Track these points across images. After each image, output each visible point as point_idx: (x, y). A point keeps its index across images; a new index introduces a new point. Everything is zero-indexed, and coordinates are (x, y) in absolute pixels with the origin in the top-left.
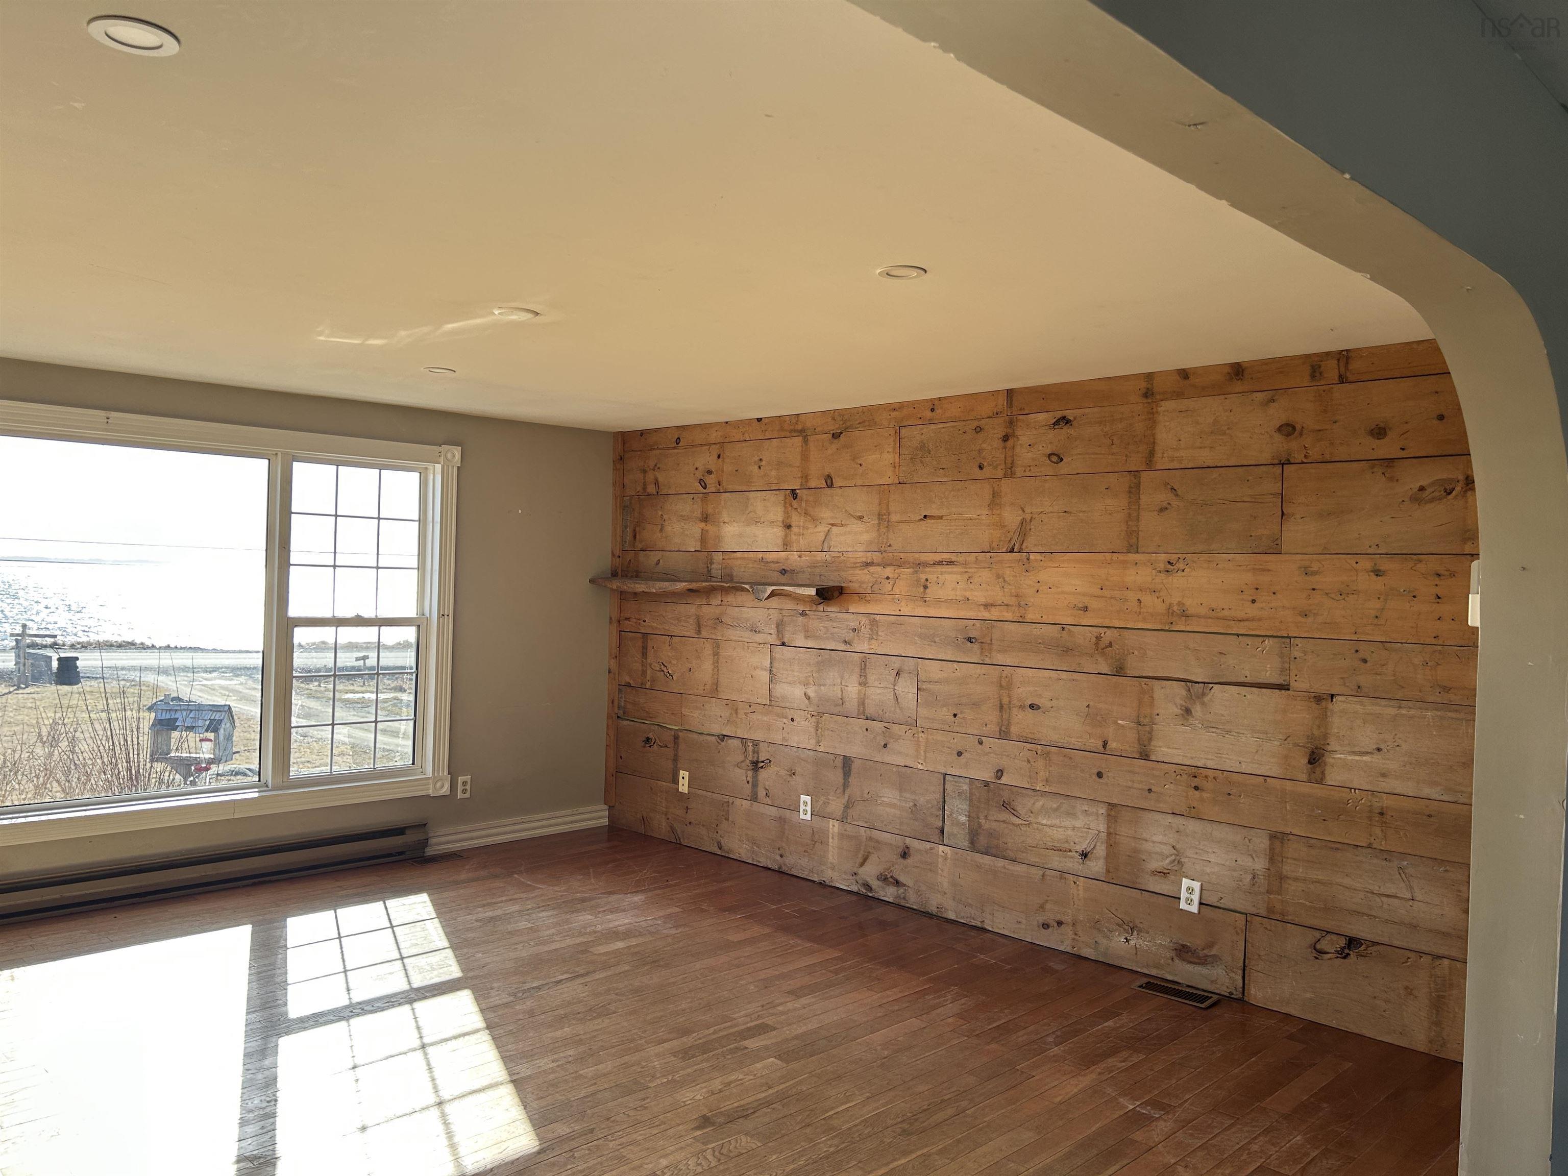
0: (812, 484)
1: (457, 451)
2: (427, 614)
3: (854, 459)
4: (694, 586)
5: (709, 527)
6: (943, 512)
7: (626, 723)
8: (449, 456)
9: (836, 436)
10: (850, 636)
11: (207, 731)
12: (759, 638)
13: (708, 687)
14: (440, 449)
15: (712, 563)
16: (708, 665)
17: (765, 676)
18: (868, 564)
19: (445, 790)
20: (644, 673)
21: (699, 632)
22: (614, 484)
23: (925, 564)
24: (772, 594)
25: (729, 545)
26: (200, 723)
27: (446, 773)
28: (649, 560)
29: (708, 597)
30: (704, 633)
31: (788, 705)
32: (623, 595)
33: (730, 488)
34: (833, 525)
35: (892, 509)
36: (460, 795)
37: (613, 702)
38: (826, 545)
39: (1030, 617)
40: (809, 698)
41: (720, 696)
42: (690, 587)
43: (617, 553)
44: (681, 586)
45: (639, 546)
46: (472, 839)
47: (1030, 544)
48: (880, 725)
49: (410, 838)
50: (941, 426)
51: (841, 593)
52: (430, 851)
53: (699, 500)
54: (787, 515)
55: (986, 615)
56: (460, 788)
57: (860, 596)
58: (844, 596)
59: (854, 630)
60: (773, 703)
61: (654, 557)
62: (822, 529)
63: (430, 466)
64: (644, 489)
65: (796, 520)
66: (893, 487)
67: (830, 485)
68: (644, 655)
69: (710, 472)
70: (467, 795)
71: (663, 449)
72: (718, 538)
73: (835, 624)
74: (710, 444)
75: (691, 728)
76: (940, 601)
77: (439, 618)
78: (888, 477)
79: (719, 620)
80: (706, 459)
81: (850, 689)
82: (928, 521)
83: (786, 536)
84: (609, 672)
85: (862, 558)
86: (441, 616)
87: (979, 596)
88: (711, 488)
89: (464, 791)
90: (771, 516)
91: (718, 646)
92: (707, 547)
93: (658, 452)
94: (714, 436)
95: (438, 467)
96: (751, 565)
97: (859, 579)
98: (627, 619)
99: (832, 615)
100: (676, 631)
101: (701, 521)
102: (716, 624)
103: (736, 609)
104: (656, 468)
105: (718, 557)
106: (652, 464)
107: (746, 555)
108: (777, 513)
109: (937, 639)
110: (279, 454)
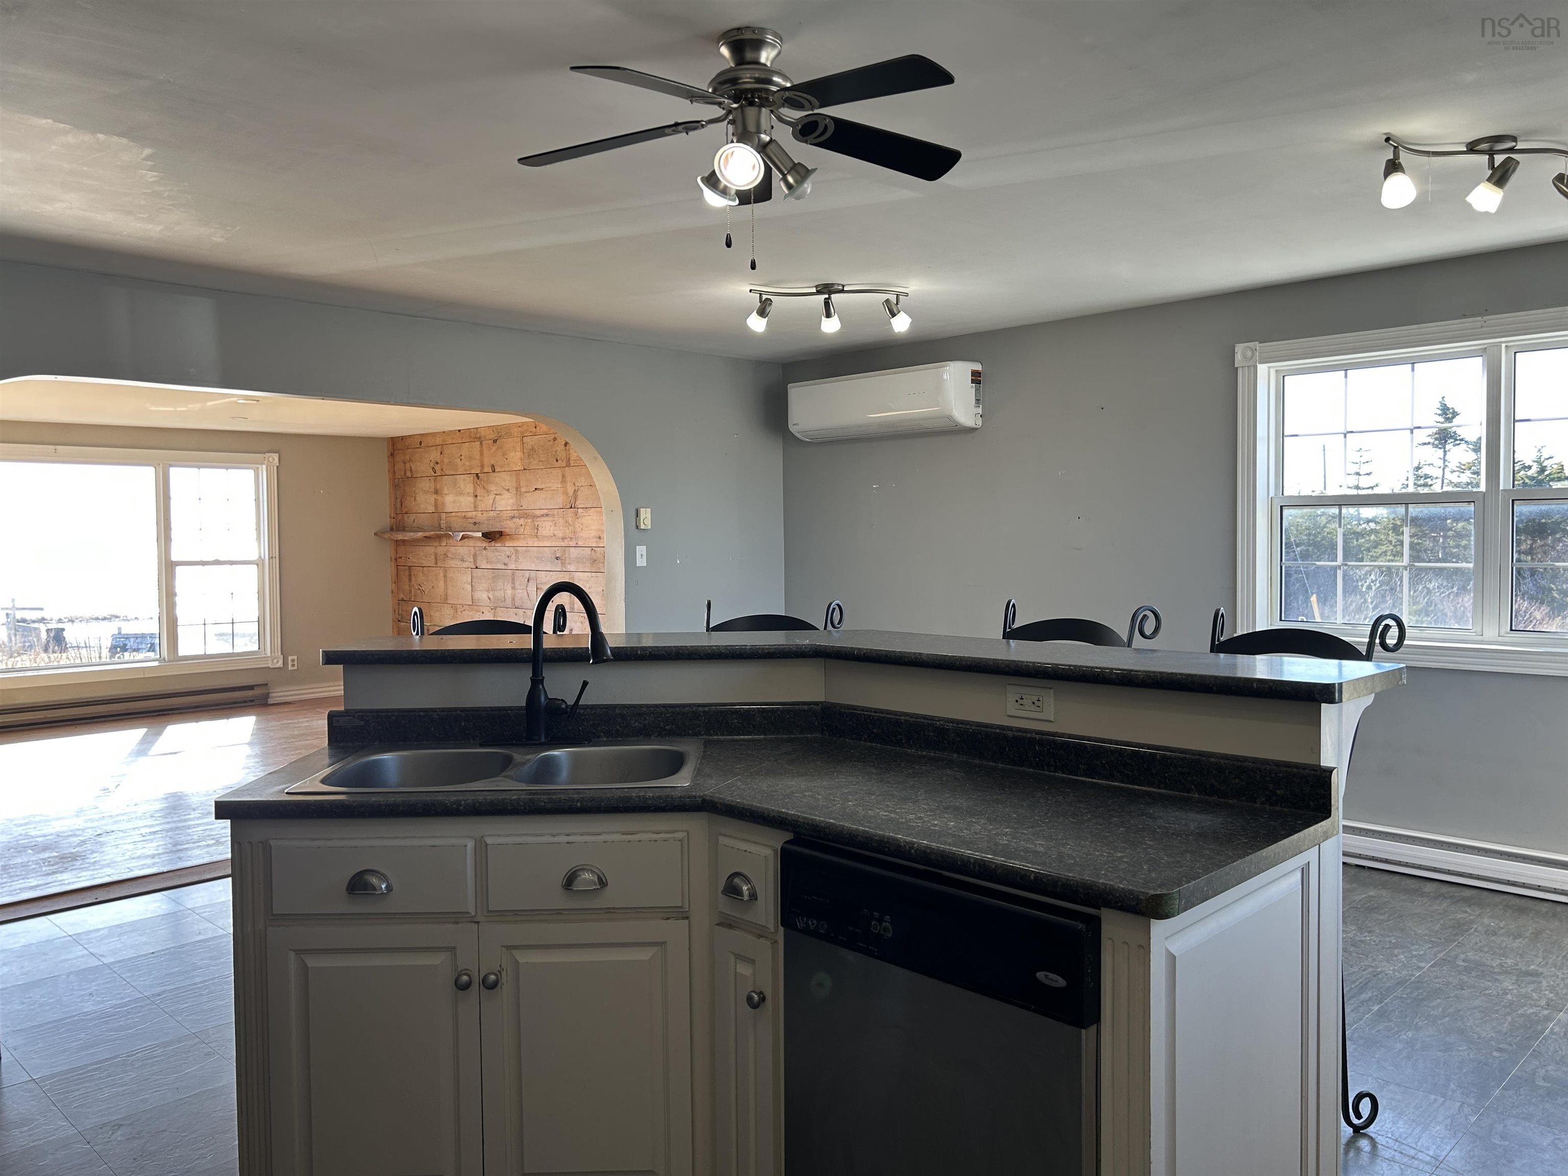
0: (486, 470)
1: (276, 457)
2: (263, 557)
3: (504, 455)
4: (427, 534)
5: (438, 498)
6: (543, 486)
7: (403, 624)
8: (271, 459)
9: (495, 441)
10: (506, 560)
11: (149, 651)
12: (465, 565)
13: (443, 597)
14: (264, 456)
15: (441, 520)
16: (442, 584)
17: (470, 587)
18: (513, 517)
19: (280, 664)
20: (410, 591)
21: (436, 563)
22: (389, 471)
23: (538, 517)
24: (463, 538)
25: (449, 508)
26: (144, 646)
27: (280, 653)
28: (409, 519)
29: (440, 541)
30: (439, 565)
31: (480, 604)
32: (398, 543)
33: (448, 472)
34: (496, 494)
35: (521, 484)
36: (290, 668)
37: (395, 611)
38: (494, 506)
39: (580, 544)
40: (490, 599)
41: (449, 602)
42: (425, 535)
43: (392, 516)
44: (420, 534)
45: (404, 510)
46: (300, 694)
47: (579, 503)
48: (521, 611)
49: (257, 692)
50: (540, 436)
51: (501, 535)
52: (271, 701)
53: (433, 481)
54: (475, 490)
55: (563, 544)
56: (290, 663)
57: (510, 536)
58: (503, 537)
59: (508, 557)
60: (474, 604)
61: (412, 517)
62: (492, 497)
63: (260, 466)
64: (405, 474)
65: (479, 491)
66: (521, 472)
67: (494, 471)
68: (410, 580)
69: (437, 463)
70: (295, 668)
71: (414, 448)
72: (443, 504)
73: (500, 554)
74: (437, 446)
75: (435, 624)
76: (544, 537)
77: (269, 559)
78: (519, 467)
79: (446, 555)
80: (434, 455)
81: (507, 592)
82: (537, 491)
83: (475, 501)
84: (392, 592)
85: (510, 514)
86: (271, 558)
87: (560, 534)
88: (438, 473)
89: (293, 665)
90: (468, 491)
91: (446, 571)
92: (438, 510)
93: (411, 450)
94: (438, 441)
95: (264, 467)
96: (459, 520)
97: (508, 526)
98: (400, 558)
99: (498, 548)
100: (425, 563)
101: (434, 494)
102: (444, 557)
103: (454, 548)
104: (410, 460)
105: (443, 516)
106: (408, 458)
107: (457, 514)
108: (469, 488)
109: (543, 559)
110: (161, 465)
